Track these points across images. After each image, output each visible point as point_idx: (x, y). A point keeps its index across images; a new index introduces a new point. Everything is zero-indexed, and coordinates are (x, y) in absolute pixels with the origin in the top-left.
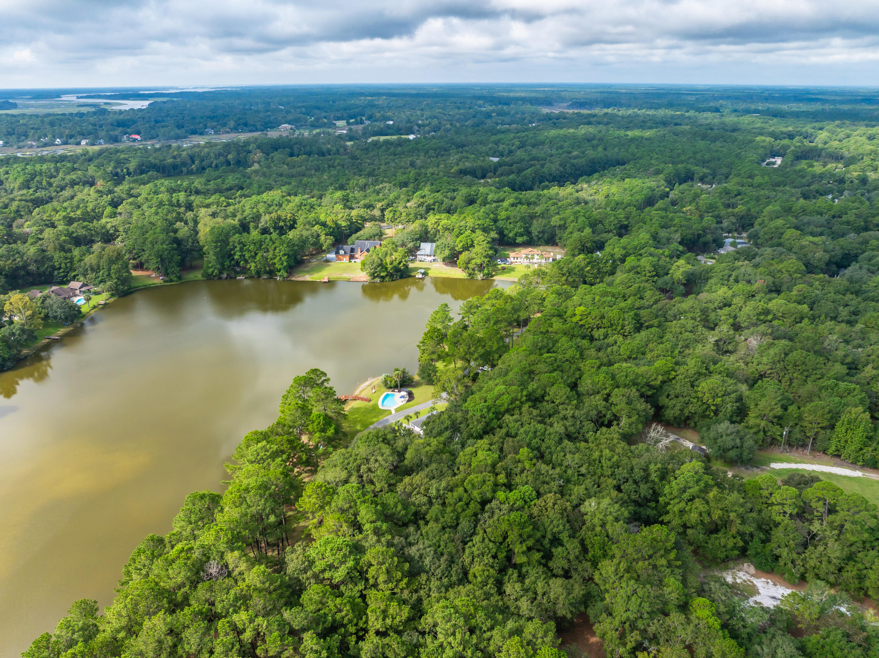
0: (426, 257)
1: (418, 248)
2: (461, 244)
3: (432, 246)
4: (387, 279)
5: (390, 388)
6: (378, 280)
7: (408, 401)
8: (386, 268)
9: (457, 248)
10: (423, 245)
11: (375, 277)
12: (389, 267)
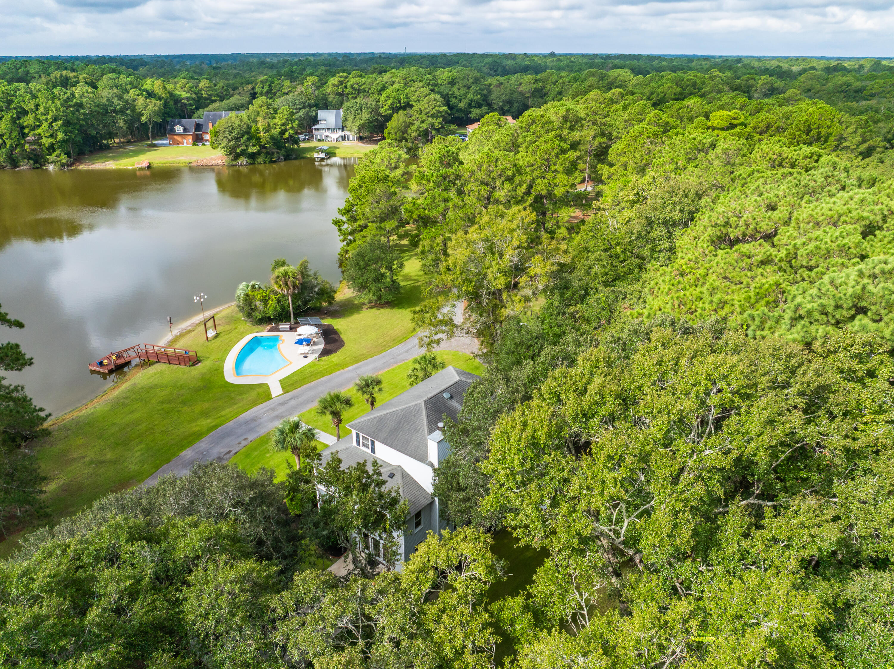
0: (328, 133)
1: (315, 120)
2: (390, 102)
3: (337, 115)
4: (260, 160)
5: (264, 320)
6: (243, 160)
7: (325, 353)
8: (258, 139)
9: (381, 111)
10: (322, 114)
11: (237, 156)
12: (264, 137)
